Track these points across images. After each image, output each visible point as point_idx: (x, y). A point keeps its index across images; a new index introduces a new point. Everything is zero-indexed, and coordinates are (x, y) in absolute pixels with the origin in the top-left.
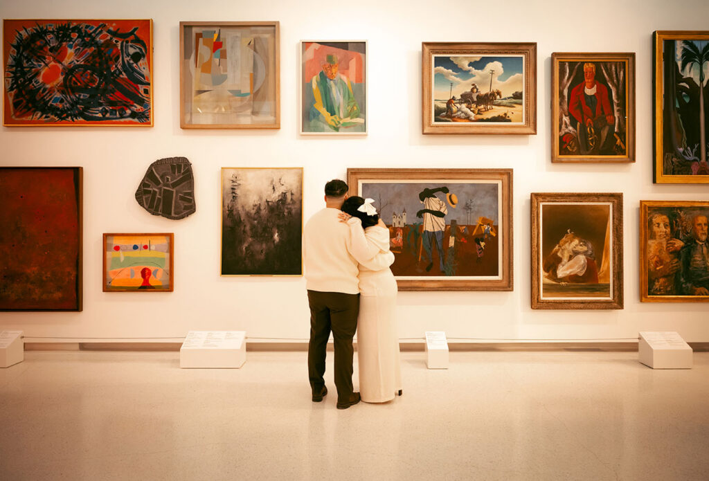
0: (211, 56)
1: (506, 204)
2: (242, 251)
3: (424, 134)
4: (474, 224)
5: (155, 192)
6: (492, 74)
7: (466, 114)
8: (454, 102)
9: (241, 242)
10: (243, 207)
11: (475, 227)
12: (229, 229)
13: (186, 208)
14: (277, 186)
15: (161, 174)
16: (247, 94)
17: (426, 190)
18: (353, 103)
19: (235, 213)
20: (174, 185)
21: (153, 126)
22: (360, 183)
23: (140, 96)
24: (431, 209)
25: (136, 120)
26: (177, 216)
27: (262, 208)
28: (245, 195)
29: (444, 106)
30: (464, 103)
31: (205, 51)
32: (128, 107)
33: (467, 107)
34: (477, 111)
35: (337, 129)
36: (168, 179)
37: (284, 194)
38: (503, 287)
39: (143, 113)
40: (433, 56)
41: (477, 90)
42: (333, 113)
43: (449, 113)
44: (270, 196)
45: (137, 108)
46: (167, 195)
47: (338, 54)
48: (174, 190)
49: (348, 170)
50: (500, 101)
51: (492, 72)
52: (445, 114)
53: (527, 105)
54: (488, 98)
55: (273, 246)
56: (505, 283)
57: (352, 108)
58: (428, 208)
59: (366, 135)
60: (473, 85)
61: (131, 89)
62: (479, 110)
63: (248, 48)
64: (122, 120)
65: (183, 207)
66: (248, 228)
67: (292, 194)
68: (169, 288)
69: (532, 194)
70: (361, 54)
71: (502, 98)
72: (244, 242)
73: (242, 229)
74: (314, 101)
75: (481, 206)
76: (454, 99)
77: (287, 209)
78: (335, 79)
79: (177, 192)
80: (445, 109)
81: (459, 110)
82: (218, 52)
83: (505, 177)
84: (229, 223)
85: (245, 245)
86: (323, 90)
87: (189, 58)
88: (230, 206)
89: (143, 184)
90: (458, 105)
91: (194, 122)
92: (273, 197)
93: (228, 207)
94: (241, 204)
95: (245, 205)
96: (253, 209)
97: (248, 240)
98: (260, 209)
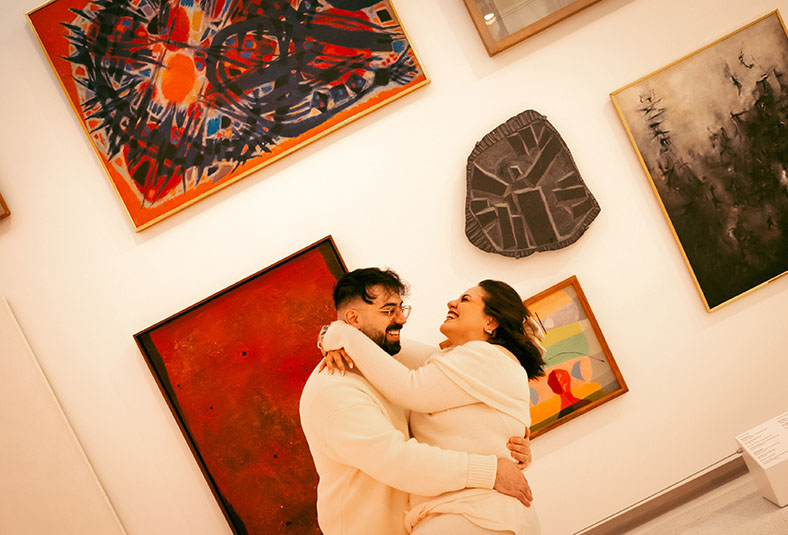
2: (728, 242)
5: (503, 211)
9: (720, 226)
12: (683, 211)
13: (578, 212)
14: (741, 72)
15: (495, 167)
19: (679, 172)
20: (534, 177)
21: (430, 82)
23: (378, 31)
25: (392, 85)
26: (567, 237)
27: (730, 134)
28: (686, 127)
32: (363, 66)
36: (516, 169)
37: (763, 85)
39: (399, 64)
44: (734, 102)
45: (383, 58)
46: (530, 204)
48: (539, 188)
61: (353, 25)
64: (365, 99)
65: (570, 212)
66: (720, 189)
67: (779, 76)
68: (618, 387)
72: (725, 220)
73: (710, 196)
77: (782, 110)
79: (545, 188)
84: (678, 200)
85: (730, 227)
88: (663, 164)
89: (472, 207)
91: (511, 31)
92: (742, 102)
93: (660, 167)
94: (684, 147)
95: (694, 145)
96: (714, 146)
97: (732, 215)
98: (728, 140)
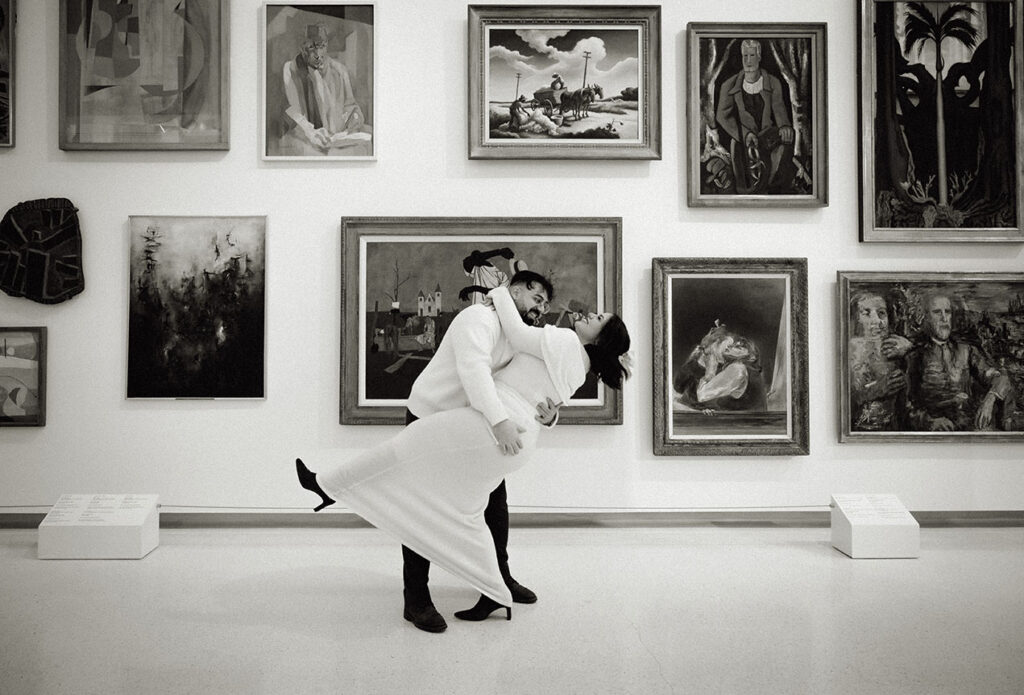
0: (113, 26)
1: (610, 277)
2: (162, 356)
3: (470, 158)
4: (557, 311)
5: (14, 258)
6: (587, 57)
7: (543, 125)
8: (523, 105)
9: (162, 340)
10: (165, 282)
11: (558, 314)
12: (141, 320)
13: (67, 284)
14: (223, 246)
15: (26, 227)
16: (171, 93)
17: (476, 254)
18: (352, 108)
19: (151, 293)
20: (48, 246)
21: (13, 146)
22: (364, 242)
24: (483, 286)
26: (52, 298)
27: (197, 284)
28: (169, 264)
29: (506, 112)
30: (539, 107)
31: (102, 21)
33: (545, 114)
34: (561, 120)
35: (324, 151)
36: (37, 235)
37: (235, 261)
38: (604, 419)
40: (488, 28)
41: (562, 84)
42: (318, 124)
43: (514, 124)
44: (210, 264)
46: (36, 263)
47: (327, 24)
48: (47, 255)
49: (344, 219)
50: (601, 104)
51: (587, 55)
52: (507, 125)
53: (645, 111)
54: (581, 99)
55: (215, 349)
56: (608, 412)
57: (351, 117)
58: (478, 284)
59: (376, 161)
60: (555, 76)
62: (565, 119)
63: (176, 15)
65: (61, 282)
66: (173, 317)
67: (248, 261)
68: (38, 420)
69: (653, 260)
70: (366, 25)
71: (604, 98)
72: (167, 341)
73: (164, 320)
74: (286, 104)
75: (568, 279)
76: (522, 99)
77: (240, 285)
78: (322, 67)
79: (52, 258)
80: (507, 117)
81: (531, 118)
82: (124, 22)
83: (609, 232)
84: (140, 310)
85: (169, 347)
86: (302, 85)
87: (75, 32)
88: (143, 281)
90: (530, 111)
91: (82, 139)
92: (215, 266)
93: (139, 282)
94: (162, 277)
95: (169, 279)
96: (182, 286)
97: (173, 339)
98: (194, 287)
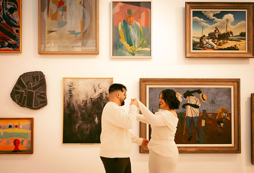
0: (57, 10)
1: (236, 100)
2: (75, 129)
3: (186, 57)
4: (217, 113)
5: (22, 93)
6: (227, 21)
7: (212, 45)
8: (204, 38)
9: (75, 123)
10: (76, 102)
11: (217, 114)
12: (68, 115)
13: (41, 102)
14: (97, 89)
15: (26, 81)
16: (79, 33)
17: (188, 91)
18: (143, 39)
19: (71, 105)
20: (34, 88)
21: (21, 53)
22: (148, 87)
23: (14, 34)
24: (191, 103)
25: (11, 49)
26: (36, 107)
27: (88, 102)
28: (78, 95)
29: (199, 40)
30: (210, 39)
31: (53, 7)
32: (6, 41)
33: (212, 41)
34: (218, 44)
35: (133, 54)
36: (31, 84)
37: (101, 94)
38: (235, 151)
39: (15, 45)
40: (192, 10)
41: (218, 31)
42: (131, 45)
43: (201, 45)
44: (93, 95)
45: (12, 41)
46: (30, 95)
47: (134, 9)
48: (34, 92)
49: (140, 79)
50: (232, 38)
51: (227, 20)
52: (199, 45)
53: (248, 40)
54: (225, 36)
55: (94, 126)
56: (236, 148)
57: (143, 42)
58: (189, 103)
59: (151, 58)
60: (216, 28)
61: (9, 30)
62: (219, 43)
63: (80, 5)
64: (3, 49)
65: (39, 102)
66: (79, 114)
67: (106, 94)
68: (30, 151)
69: (252, 94)
70: (148, 9)
71: (234, 36)
72: (77, 123)
73: (76, 115)
74: (119, 37)
75: (221, 101)
76: (204, 36)
77: (103, 103)
78: (132, 24)
79: (36, 92)
80: (199, 42)
81: (207, 43)
82: (61, 7)
83: (236, 84)
84: (68, 112)
85: (78, 125)
86: (125, 31)
87: (44, 11)
89: (15, 88)
90: (207, 40)
91: (47, 50)
92: (94, 96)
93: (67, 102)
94: (75, 100)
95: (78, 100)
96: (82, 103)
97: (79, 122)
98: (87, 103)
